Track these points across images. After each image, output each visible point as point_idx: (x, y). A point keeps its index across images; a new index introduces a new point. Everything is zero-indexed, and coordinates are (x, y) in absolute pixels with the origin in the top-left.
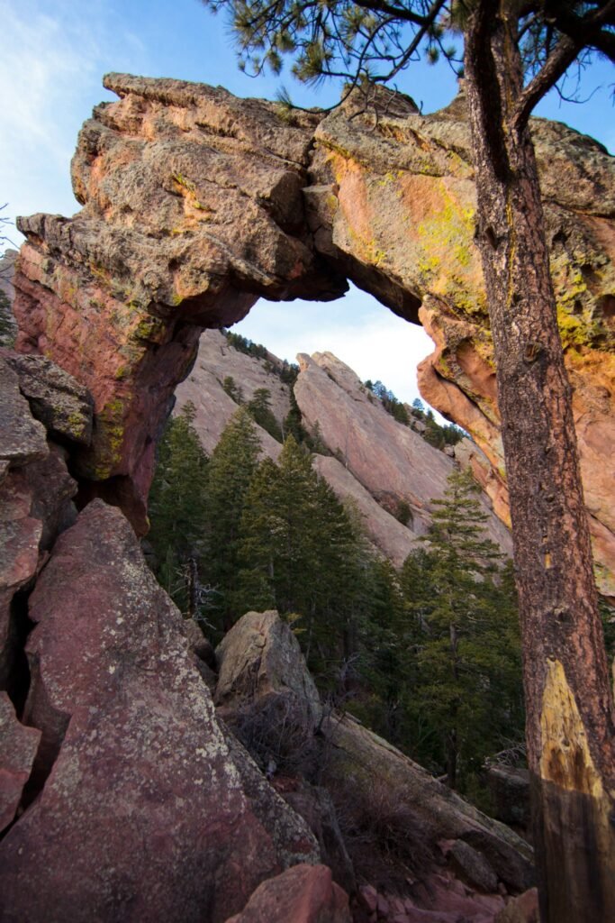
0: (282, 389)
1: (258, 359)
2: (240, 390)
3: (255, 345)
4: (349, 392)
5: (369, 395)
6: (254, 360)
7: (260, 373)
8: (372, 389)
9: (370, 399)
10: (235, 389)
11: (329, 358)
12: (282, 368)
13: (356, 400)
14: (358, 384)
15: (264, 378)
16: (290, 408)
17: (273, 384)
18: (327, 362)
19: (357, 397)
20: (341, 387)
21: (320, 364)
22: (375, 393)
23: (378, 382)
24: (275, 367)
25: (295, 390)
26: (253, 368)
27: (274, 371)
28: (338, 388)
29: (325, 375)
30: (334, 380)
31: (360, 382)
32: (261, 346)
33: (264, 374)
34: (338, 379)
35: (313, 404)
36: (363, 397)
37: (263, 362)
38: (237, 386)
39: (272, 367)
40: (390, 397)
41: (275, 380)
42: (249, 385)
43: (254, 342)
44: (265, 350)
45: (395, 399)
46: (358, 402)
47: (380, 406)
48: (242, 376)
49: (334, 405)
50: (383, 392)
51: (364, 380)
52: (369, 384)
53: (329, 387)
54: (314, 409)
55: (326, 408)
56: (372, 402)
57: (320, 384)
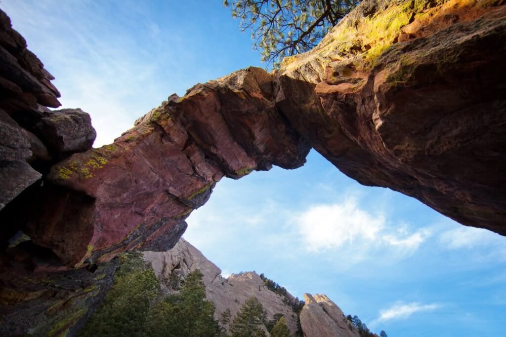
0: (293, 316)
1: (280, 295)
2: (266, 313)
3: (280, 287)
4: (336, 322)
5: (350, 324)
6: (278, 295)
7: (280, 304)
8: (352, 321)
9: (350, 328)
10: (262, 312)
11: (324, 298)
12: (294, 303)
13: (341, 328)
14: (342, 317)
15: (283, 307)
16: (297, 330)
17: (288, 311)
18: (322, 300)
19: (342, 326)
20: (331, 317)
21: (318, 301)
22: (354, 325)
23: (356, 317)
24: (290, 301)
25: (301, 317)
26: (276, 301)
27: (289, 304)
28: (329, 318)
29: (321, 308)
30: (326, 312)
31: (344, 316)
32: (283, 288)
33: (282, 305)
34: (329, 312)
35: (312, 327)
36: (346, 326)
37: (283, 297)
38: (264, 310)
39: (288, 301)
40: (364, 328)
41: (289, 310)
42: (272, 311)
43: (279, 285)
44: (285, 290)
45: (367, 330)
46: (343, 329)
47: (358, 334)
48: (269, 305)
49: (326, 330)
50: (359, 323)
51: (346, 314)
52: (349, 317)
53: (323, 316)
54: (312, 331)
55: (320, 331)
56: (352, 330)
57: (317, 314)
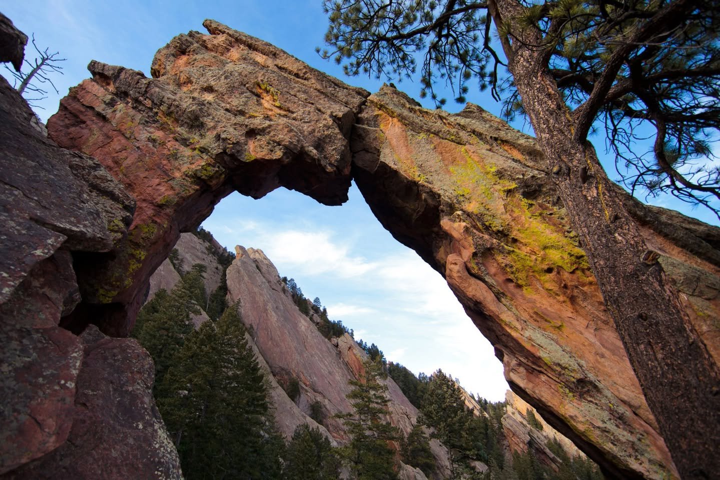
0: (217, 268)
1: (204, 242)
2: (182, 261)
3: (204, 231)
4: (269, 282)
5: (284, 287)
6: (201, 241)
7: (202, 252)
8: (287, 284)
9: (284, 291)
10: (178, 259)
11: (260, 254)
12: (221, 253)
13: (273, 289)
14: (277, 277)
15: (205, 256)
16: (219, 284)
17: (211, 262)
18: (257, 256)
19: (274, 287)
20: (264, 277)
21: (252, 256)
22: (288, 287)
23: (292, 280)
24: (216, 250)
25: (228, 272)
26: (197, 247)
27: (214, 254)
28: (262, 277)
29: (254, 265)
30: (260, 270)
31: (279, 277)
32: (209, 233)
33: (205, 253)
34: (263, 270)
35: (240, 285)
36: (279, 288)
37: (207, 244)
38: (180, 257)
39: (213, 250)
40: (298, 292)
41: (212, 260)
42: (190, 259)
43: (204, 228)
44: (212, 236)
45: (302, 295)
46: (274, 291)
47: (290, 297)
48: (186, 250)
49: (256, 290)
50: (294, 287)
51: (282, 276)
52: (285, 279)
53: (255, 274)
54: (239, 289)
55: (249, 290)
56: (284, 293)
57: (249, 271)
